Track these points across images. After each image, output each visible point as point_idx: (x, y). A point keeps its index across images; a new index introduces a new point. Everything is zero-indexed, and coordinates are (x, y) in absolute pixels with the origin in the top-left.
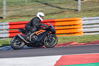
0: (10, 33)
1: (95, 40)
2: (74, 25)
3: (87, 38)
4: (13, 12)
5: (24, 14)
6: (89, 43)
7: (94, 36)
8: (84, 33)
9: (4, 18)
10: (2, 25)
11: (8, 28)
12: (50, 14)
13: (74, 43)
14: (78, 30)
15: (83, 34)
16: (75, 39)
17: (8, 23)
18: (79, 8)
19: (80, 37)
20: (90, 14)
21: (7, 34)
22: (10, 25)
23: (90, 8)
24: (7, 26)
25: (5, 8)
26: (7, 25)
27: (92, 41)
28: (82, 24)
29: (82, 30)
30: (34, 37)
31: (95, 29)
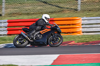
0: (8, 30)
1: (94, 40)
2: (73, 24)
3: (85, 38)
4: (12, 10)
5: (23, 12)
6: (87, 43)
7: (92, 36)
8: (83, 32)
9: (3, 15)
10: (1, 23)
11: (6, 26)
12: (50, 12)
13: (72, 43)
14: (77, 30)
15: (82, 34)
16: (74, 38)
17: (6, 21)
18: (79, 8)
19: (78, 36)
20: (90, 13)
21: (5, 32)
22: (8, 22)
23: (90, 8)
24: (5, 24)
25: (4, 5)
26: (5, 22)
27: (90, 41)
28: (81, 24)
29: (81, 29)
30: (38, 36)
31: (94, 29)
